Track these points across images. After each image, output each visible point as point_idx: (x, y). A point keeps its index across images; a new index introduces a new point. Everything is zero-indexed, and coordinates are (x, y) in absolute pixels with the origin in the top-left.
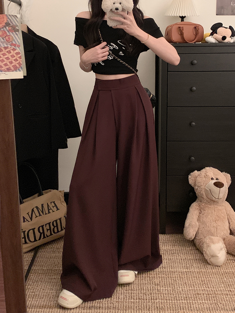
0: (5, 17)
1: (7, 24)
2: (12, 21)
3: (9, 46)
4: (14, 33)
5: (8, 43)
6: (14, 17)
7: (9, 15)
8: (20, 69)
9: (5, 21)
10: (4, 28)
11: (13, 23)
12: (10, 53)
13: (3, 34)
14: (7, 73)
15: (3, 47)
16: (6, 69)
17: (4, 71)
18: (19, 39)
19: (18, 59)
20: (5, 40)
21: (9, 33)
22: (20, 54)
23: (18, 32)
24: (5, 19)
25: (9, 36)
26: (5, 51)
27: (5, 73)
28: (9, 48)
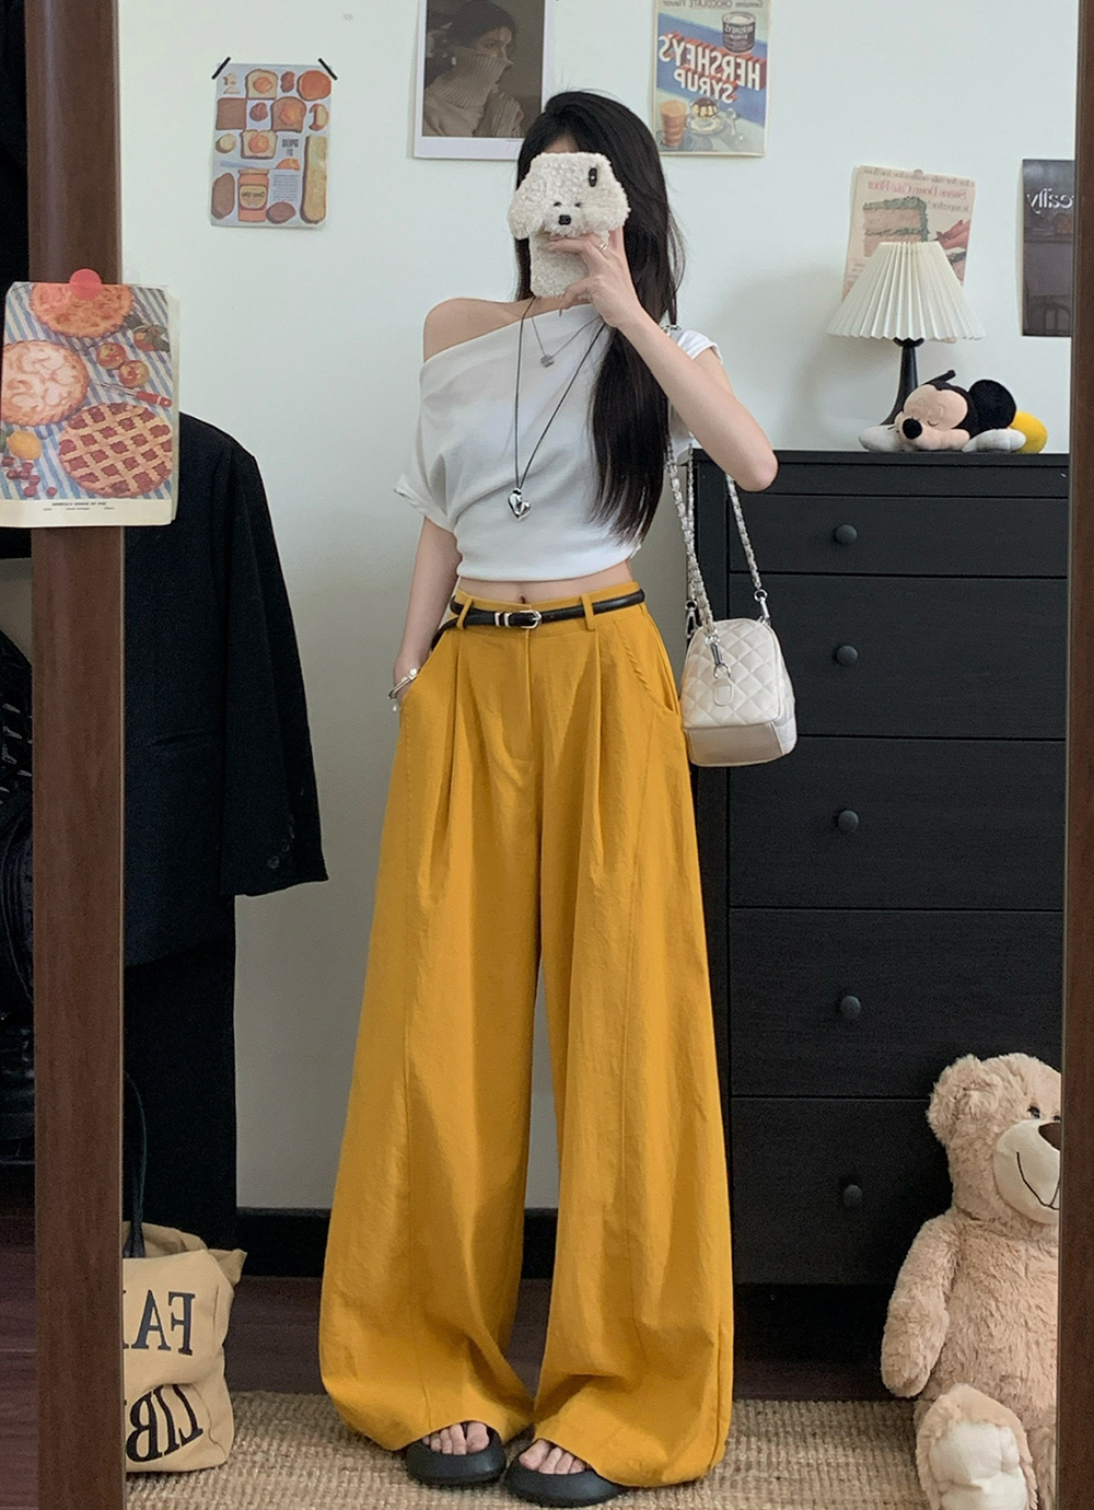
0: (126, 294)
1: (132, 322)
2: (149, 311)
3: (131, 401)
4: (153, 354)
5: (127, 391)
6: (154, 295)
7: (141, 289)
8: (164, 491)
9: (124, 312)
10: (119, 335)
11: (154, 319)
12: (132, 426)
13: (112, 358)
14: (111, 502)
15: (108, 403)
16: (108, 489)
17: (100, 494)
18: (170, 376)
19: (158, 451)
20: (117, 379)
21: (134, 352)
22: (169, 431)
23: (168, 351)
24: (126, 303)
25: (133, 365)
26: (110, 420)
27: (104, 504)
28: (129, 408)
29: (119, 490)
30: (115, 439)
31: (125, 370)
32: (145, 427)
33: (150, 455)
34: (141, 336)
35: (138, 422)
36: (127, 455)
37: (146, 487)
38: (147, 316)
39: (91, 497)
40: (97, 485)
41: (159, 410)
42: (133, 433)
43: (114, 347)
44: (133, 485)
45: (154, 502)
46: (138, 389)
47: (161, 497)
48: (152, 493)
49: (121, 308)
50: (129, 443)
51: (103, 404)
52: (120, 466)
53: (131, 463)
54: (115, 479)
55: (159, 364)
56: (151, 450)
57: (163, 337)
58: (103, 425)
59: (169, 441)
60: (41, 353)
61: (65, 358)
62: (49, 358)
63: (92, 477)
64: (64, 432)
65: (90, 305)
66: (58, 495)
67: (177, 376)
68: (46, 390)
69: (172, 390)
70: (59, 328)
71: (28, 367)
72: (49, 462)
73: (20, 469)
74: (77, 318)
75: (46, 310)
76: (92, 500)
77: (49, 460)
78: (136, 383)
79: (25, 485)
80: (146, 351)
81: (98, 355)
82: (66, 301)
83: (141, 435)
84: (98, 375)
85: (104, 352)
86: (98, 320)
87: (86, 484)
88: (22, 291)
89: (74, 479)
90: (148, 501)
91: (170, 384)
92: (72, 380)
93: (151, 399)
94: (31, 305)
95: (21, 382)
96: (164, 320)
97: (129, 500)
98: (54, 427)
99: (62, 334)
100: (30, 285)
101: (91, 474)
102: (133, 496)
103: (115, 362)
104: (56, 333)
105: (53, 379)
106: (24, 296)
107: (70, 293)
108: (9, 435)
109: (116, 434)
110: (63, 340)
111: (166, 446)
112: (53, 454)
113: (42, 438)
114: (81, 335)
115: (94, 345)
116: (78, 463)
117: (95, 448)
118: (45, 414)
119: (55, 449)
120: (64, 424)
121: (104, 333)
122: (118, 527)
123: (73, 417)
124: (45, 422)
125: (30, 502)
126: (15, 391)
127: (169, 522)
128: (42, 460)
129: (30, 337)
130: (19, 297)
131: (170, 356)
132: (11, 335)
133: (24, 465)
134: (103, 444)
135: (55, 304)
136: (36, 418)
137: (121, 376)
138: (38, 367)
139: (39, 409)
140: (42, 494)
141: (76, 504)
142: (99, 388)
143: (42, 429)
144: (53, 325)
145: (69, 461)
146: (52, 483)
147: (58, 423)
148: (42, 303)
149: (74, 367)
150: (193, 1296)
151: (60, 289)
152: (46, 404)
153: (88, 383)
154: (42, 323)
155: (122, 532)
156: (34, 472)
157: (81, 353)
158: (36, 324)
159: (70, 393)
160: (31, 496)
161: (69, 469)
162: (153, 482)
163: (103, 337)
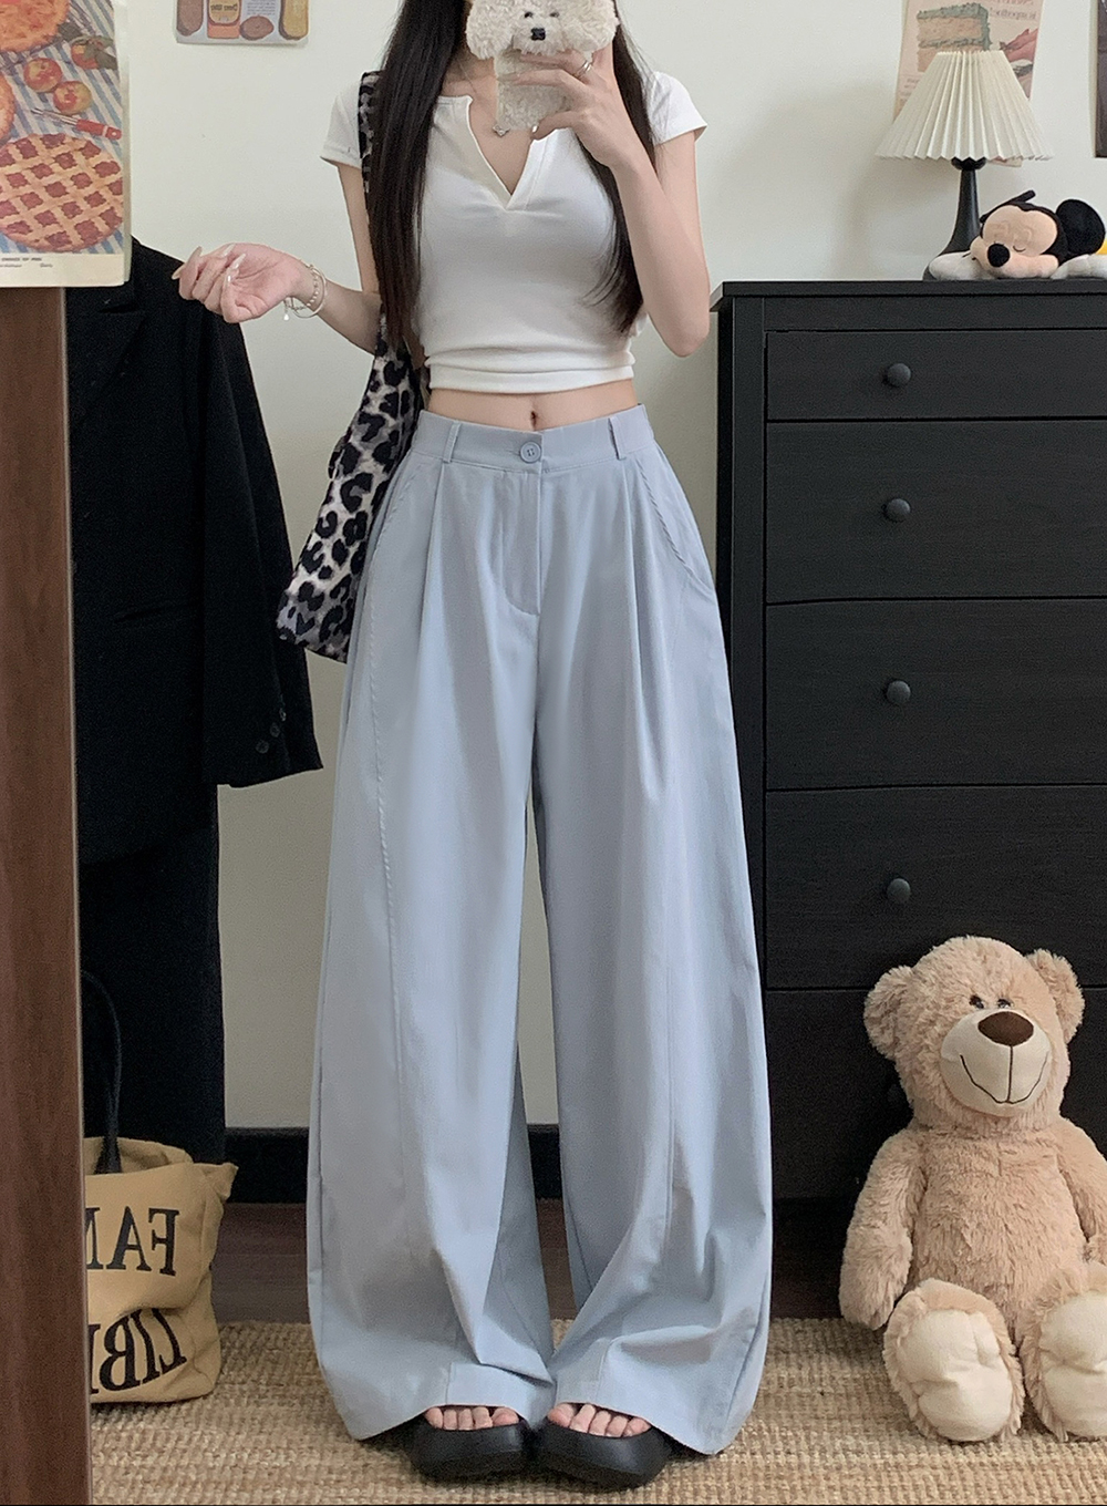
1: (68, 32)
2: (89, 18)
3: (69, 132)
4: (96, 72)
5: (65, 119)
9: (58, 19)
10: (52, 49)
11: (95, 27)
12: (72, 163)
13: (44, 78)
14: (47, 257)
16: (43, 241)
17: (33, 247)
18: (119, 100)
23: (115, 68)
25: (71, 88)
27: (39, 259)
28: (67, 140)
29: (57, 243)
31: (61, 93)
33: (95, 199)
34: (80, 50)
35: (79, 158)
36: (67, 199)
37: (91, 239)
38: (86, 24)
39: (23, 249)
41: (106, 143)
42: (73, 171)
43: (46, 64)
44: (75, 238)
45: (101, 258)
46: (78, 117)
47: (110, 251)
48: (98, 247)
49: (54, 14)
50: (68, 184)
51: (35, 135)
52: (58, 214)
53: (71, 210)
54: (52, 229)
55: (104, 87)
56: (97, 192)
57: (108, 50)
58: (35, 161)
59: (120, 183)
63: (22, 227)
65: (15, 10)
67: (127, 101)
76: (26, 255)
78: (76, 108)
80: (87, 68)
81: (26, 74)
84: (28, 100)
85: (34, 71)
86: (24, 29)
87: (17, 235)
90: (93, 255)
91: (119, 111)
93: (95, 130)
96: (107, 26)
101: (21, 223)
102: (76, 250)
103: (47, 82)
109: (51, 172)
111: (116, 189)
114: (4, 46)
115: (21, 61)
116: (4, 209)
117: (26, 190)
121: (33, 46)
122: (54, 290)
131: (117, 75)
134: (35, 185)
137: (56, 101)
141: (4, 259)
142: (31, 119)
150: (177, 1213)
153: (15, 109)
157: (5, 71)
162: (99, 233)
163: (32, 51)
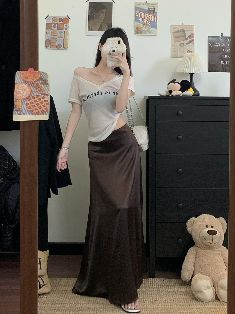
0: (39, 73)
1: (41, 79)
4: (45, 85)
5: (40, 93)
6: (45, 74)
7: (42, 72)
9: (39, 77)
10: (38, 81)
11: (45, 78)
12: (40, 100)
13: (37, 86)
14: (36, 115)
15: (36, 95)
16: (35, 113)
18: (48, 90)
19: (46, 105)
20: (38, 90)
21: (41, 85)
22: (48, 101)
23: (48, 85)
24: (39, 75)
25: (41, 88)
26: (36, 99)
28: (40, 96)
29: (38, 113)
30: (37, 103)
31: (39, 89)
32: (43, 100)
33: (44, 106)
34: (42, 82)
35: (42, 99)
36: (39, 106)
37: (43, 112)
38: (44, 77)
39: (32, 114)
40: (34, 112)
41: (46, 97)
42: (41, 101)
43: (37, 84)
44: (41, 112)
45: (45, 115)
46: (42, 92)
47: (46, 114)
48: (44, 114)
49: (38, 76)
50: (40, 103)
51: (35, 95)
52: (38, 108)
53: (40, 108)
54: (37, 111)
55: (46, 87)
56: (44, 105)
57: (47, 82)
58: (34, 100)
59: (48, 103)
60: (22, 85)
61: (27, 86)
62: (24, 86)
63: (32, 111)
64: (27, 101)
65: (32, 75)
66: (25, 114)
67: (50, 90)
68: (23, 93)
69: (49, 92)
70: (26, 80)
71: (19, 88)
72: (24, 108)
73: (18, 109)
74: (29, 78)
75: (23, 76)
76: (33, 115)
77: (24, 107)
78: (42, 91)
79: (19, 112)
80: (43, 84)
81: (34, 85)
82: (27, 74)
83: (42, 102)
84: (34, 90)
85: (35, 85)
86: (34, 78)
88: (19, 73)
89: (29, 111)
91: (48, 91)
92: (28, 90)
93: (44, 94)
94: (20, 76)
95: (19, 91)
96: (47, 79)
97: (40, 115)
98: (25, 100)
99: (27, 81)
100: (20, 71)
101: (32, 110)
102: (41, 114)
103: (37, 87)
104: (25, 81)
105: (25, 90)
106: (19, 74)
107: (28, 73)
108: (16, 102)
109: (37, 101)
110: (27, 82)
111: (47, 104)
112: (25, 106)
113: (23, 102)
114: (30, 81)
115: (33, 83)
116: (29, 108)
117: (33, 104)
118: (23, 98)
119: (25, 105)
120: (27, 99)
121: (35, 81)
122: (37, 121)
123: (28, 98)
124: (23, 99)
125: (20, 116)
126: (17, 93)
127: (48, 120)
128: (22, 107)
129: (20, 82)
130: (18, 74)
132: (17, 82)
133: (19, 108)
134: (35, 104)
135: (25, 75)
136: (21, 99)
137: (38, 89)
138: (22, 88)
139: (22, 97)
140: (22, 114)
141: (29, 116)
142: (34, 92)
143: (23, 101)
144: (25, 80)
145: (28, 107)
146: (24, 112)
147: (25, 99)
148: (23, 75)
149: (29, 88)
150: (41, 259)
151: (26, 72)
152: (23, 96)
153: (32, 91)
154: (23, 79)
155: (38, 122)
156: (21, 110)
157: (30, 85)
158: (21, 79)
159: (28, 93)
160: (20, 114)
161: (28, 109)
162: (45, 111)
163: (35, 82)
